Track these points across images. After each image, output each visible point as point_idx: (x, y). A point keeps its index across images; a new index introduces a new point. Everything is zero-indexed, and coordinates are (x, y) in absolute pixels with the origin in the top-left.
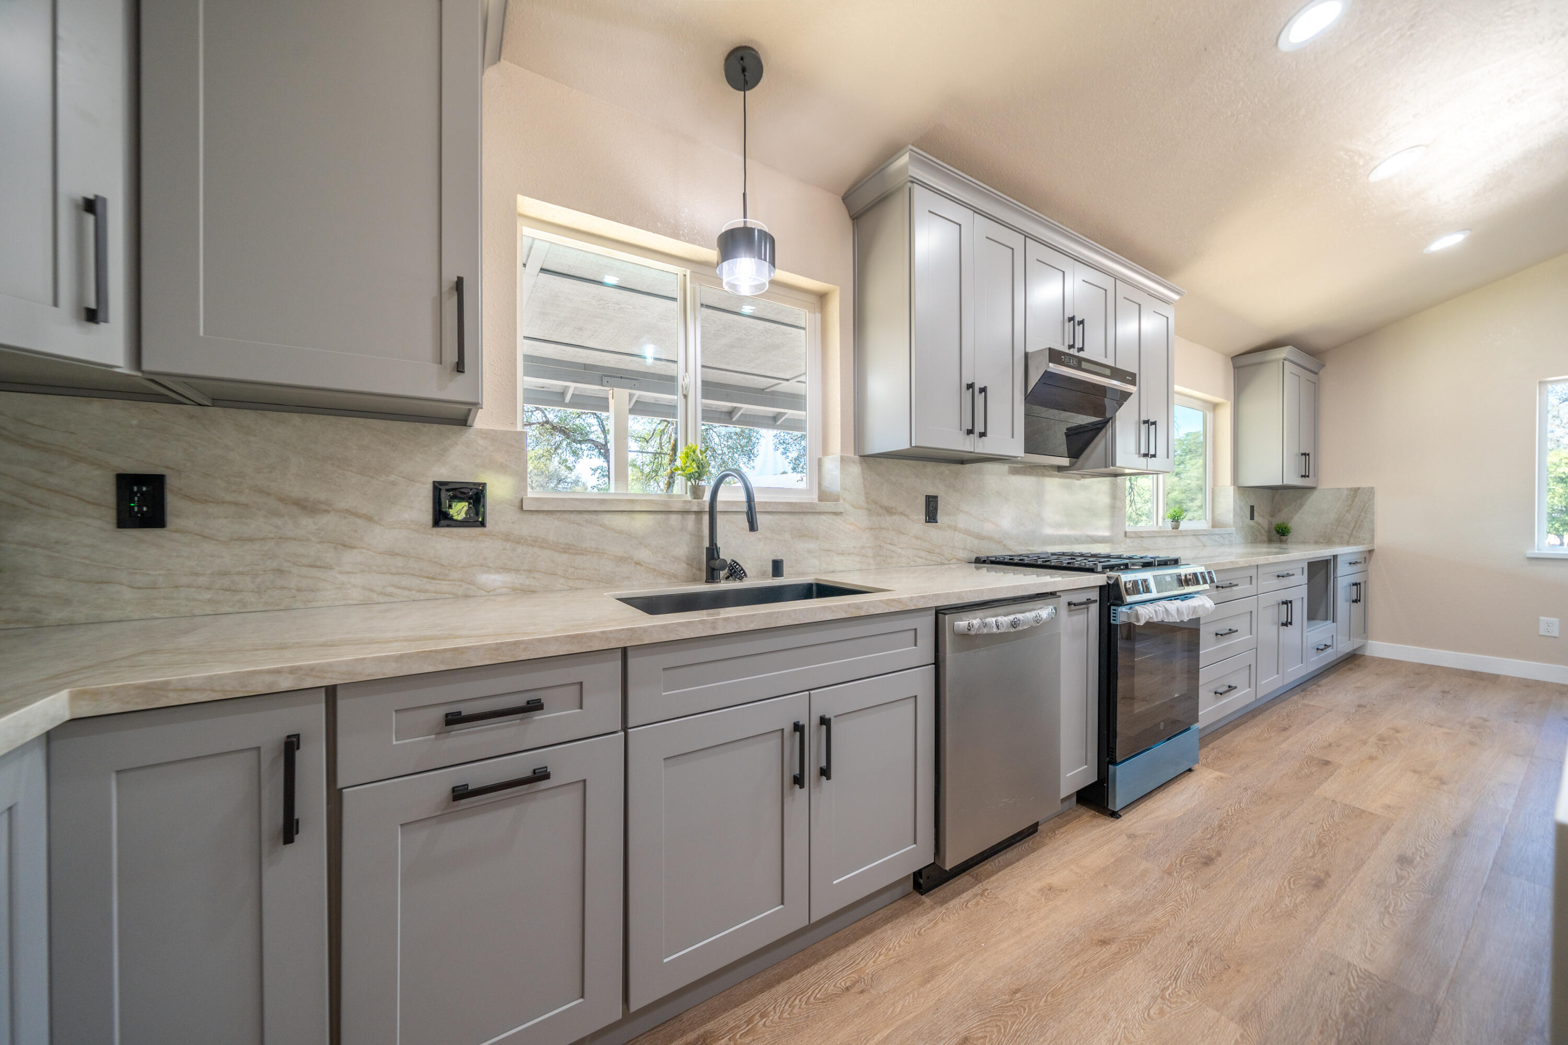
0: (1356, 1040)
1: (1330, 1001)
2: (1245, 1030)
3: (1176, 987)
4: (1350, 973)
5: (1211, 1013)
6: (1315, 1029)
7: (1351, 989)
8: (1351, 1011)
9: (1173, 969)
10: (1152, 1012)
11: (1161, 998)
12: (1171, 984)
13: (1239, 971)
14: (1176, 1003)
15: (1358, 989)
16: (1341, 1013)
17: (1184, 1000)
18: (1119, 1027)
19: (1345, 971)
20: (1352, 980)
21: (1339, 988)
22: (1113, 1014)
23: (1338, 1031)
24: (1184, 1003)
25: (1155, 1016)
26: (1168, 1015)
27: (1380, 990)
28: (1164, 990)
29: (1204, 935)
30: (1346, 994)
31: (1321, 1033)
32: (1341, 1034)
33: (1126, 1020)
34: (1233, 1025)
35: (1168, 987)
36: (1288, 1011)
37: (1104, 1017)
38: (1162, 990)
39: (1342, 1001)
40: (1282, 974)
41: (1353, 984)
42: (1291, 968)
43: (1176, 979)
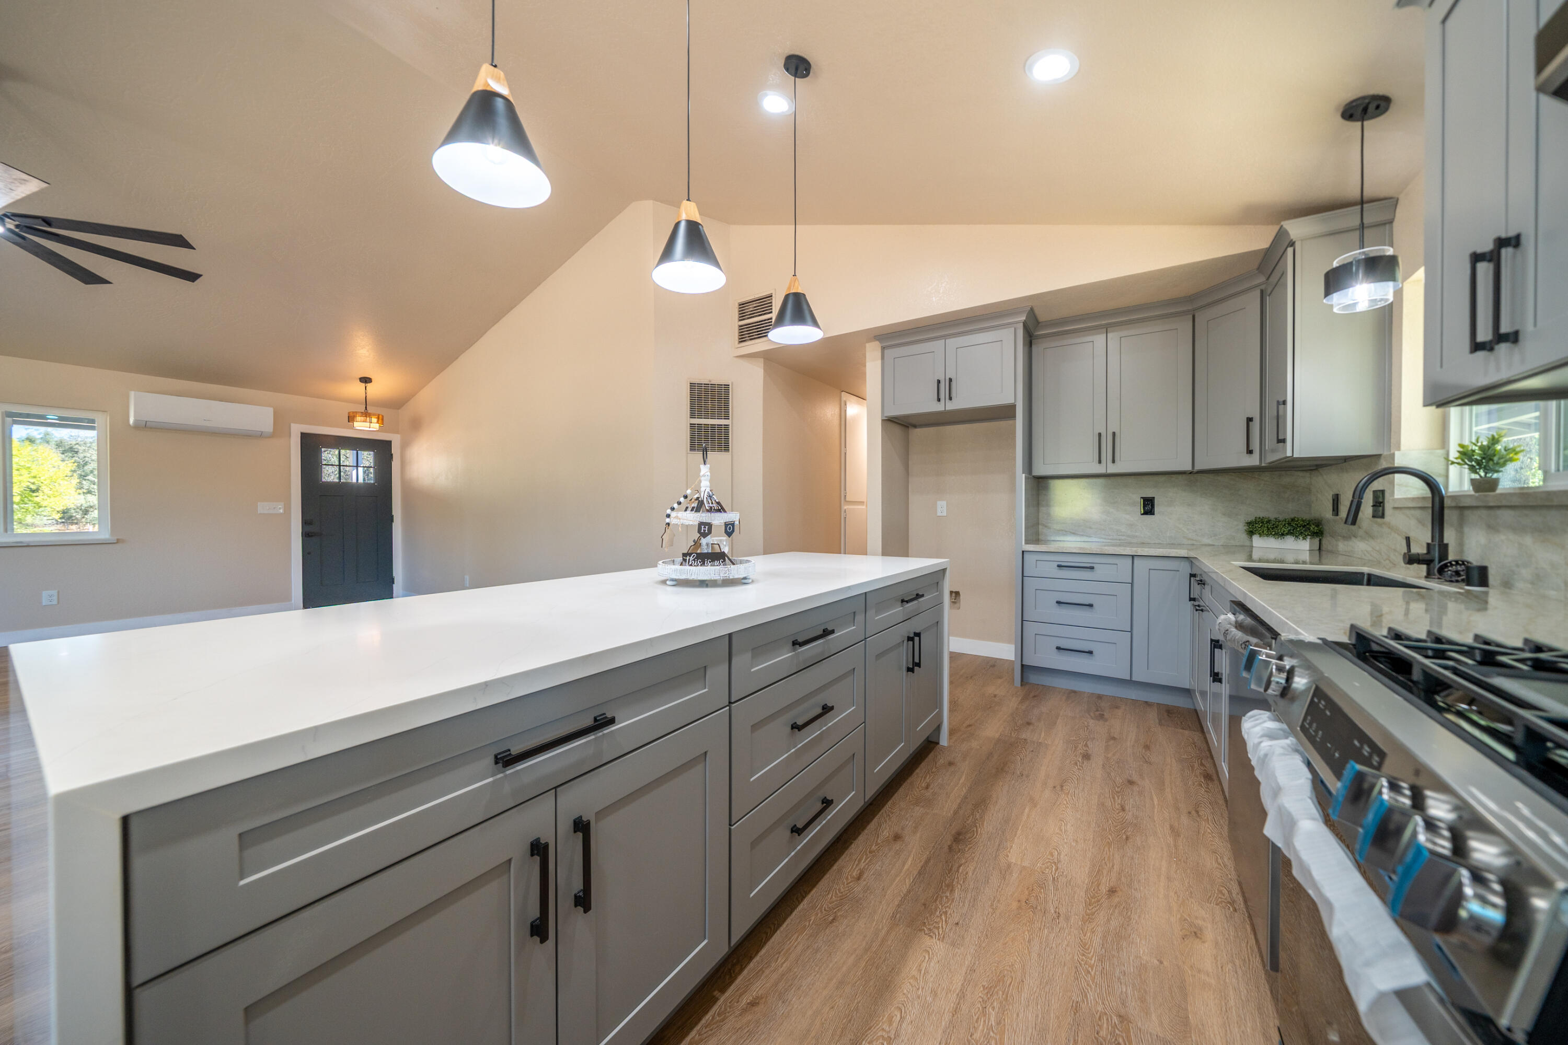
0: (949, 875)
1: (960, 897)
2: (1007, 860)
3: (1051, 873)
4: (944, 929)
5: (1026, 864)
6: (970, 874)
7: (946, 913)
8: (948, 895)
9: (1059, 886)
10: (1056, 852)
11: (1056, 863)
12: (1055, 874)
13: (1019, 901)
14: (1047, 863)
15: (941, 915)
16: (955, 890)
17: (1044, 866)
18: (1067, 839)
19: (947, 930)
20: (944, 922)
21: (954, 911)
22: (1074, 844)
23: (958, 878)
24: (1043, 864)
25: (1053, 851)
26: (1047, 854)
27: (926, 921)
28: (1057, 869)
29: (1053, 929)
30: (950, 908)
31: (967, 873)
32: (956, 876)
33: (1066, 843)
34: (1013, 861)
35: (1056, 871)
36: (985, 880)
37: (1077, 841)
38: (1058, 868)
39: (953, 899)
40: (990, 910)
41: (944, 919)
42: (985, 918)
43: (1054, 879)
